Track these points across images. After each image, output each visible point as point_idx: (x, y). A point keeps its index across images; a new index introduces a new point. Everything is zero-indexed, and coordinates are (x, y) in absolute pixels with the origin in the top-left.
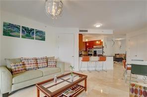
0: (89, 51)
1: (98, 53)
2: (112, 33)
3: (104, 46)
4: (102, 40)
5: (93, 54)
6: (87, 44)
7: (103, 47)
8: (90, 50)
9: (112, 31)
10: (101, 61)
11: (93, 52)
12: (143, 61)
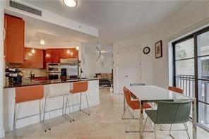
0: (50, 69)
1: (69, 73)
2: (97, 35)
3: (80, 59)
4: (78, 48)
5: (60, 75)
6: (48, 55)
7: (79, 62)
8: (55, 67)
9: (97, 30)
10: (77, 92)
11: (60, 70)
12: (144, 85)
